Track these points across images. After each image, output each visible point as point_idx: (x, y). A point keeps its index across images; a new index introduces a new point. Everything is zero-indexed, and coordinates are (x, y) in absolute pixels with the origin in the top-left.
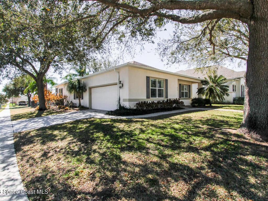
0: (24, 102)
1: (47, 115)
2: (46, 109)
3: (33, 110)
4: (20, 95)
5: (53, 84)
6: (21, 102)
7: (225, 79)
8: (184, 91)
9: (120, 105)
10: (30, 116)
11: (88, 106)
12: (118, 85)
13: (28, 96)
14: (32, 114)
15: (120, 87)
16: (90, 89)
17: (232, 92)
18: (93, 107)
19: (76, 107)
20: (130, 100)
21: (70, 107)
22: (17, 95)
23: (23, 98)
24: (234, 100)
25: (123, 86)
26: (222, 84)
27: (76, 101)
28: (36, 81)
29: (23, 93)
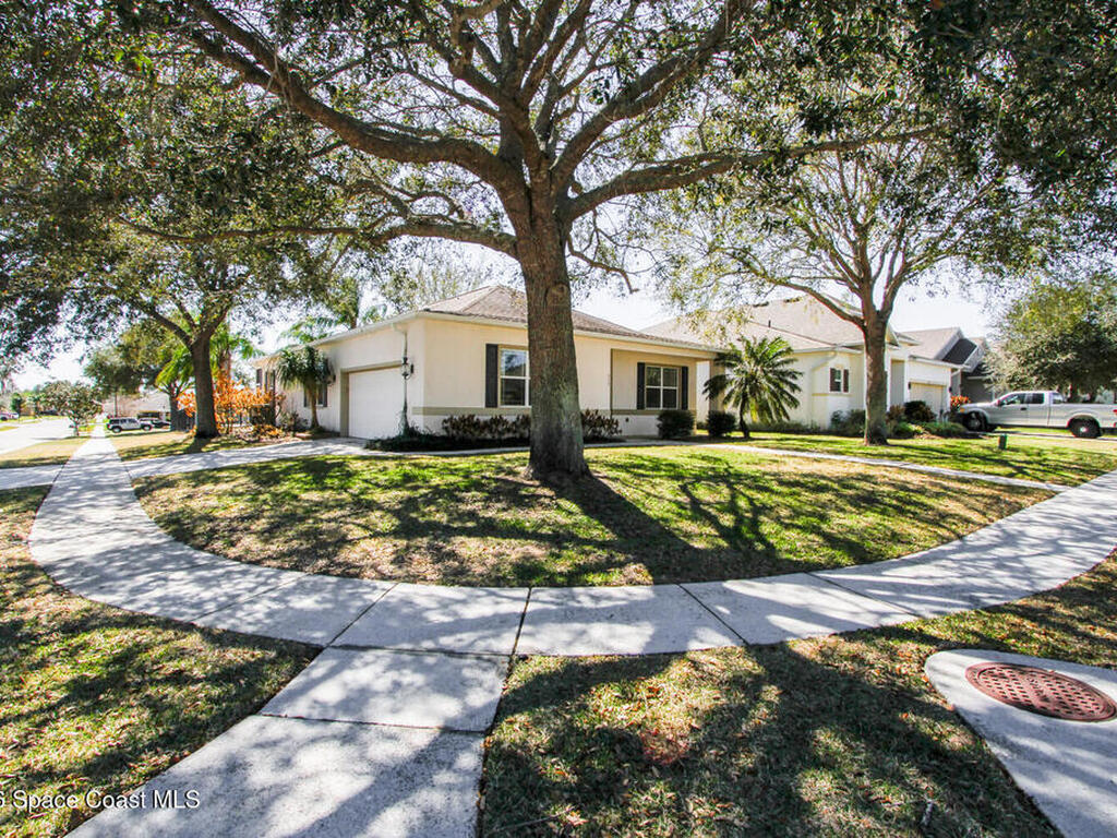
0: (157, 415)
1: (216, 448)
2: (215, 434)
3: (179, 437)
4: (141, 389)
5: (248, 351)
6: (146, 415)
7: (789, 350)
8: (662, 387)
9: (407, 424)
10: (170, 452)
11: (338, 428)
12: (403, 369)
13: (171, 393)
14: (176, 445)
15: (405, 375)
16: (346, 375)
17: (826, 394)
18: (352, 433)
19: (303, 430)
20: (428, 411)
21: (288, 430)
22: (131, 389)
23: (154, 399)
24: (836, 419)
25: (412, 371)
26: (780, 368)
27: (305, 414)
28: (191, 349)
29: (152, 384)
